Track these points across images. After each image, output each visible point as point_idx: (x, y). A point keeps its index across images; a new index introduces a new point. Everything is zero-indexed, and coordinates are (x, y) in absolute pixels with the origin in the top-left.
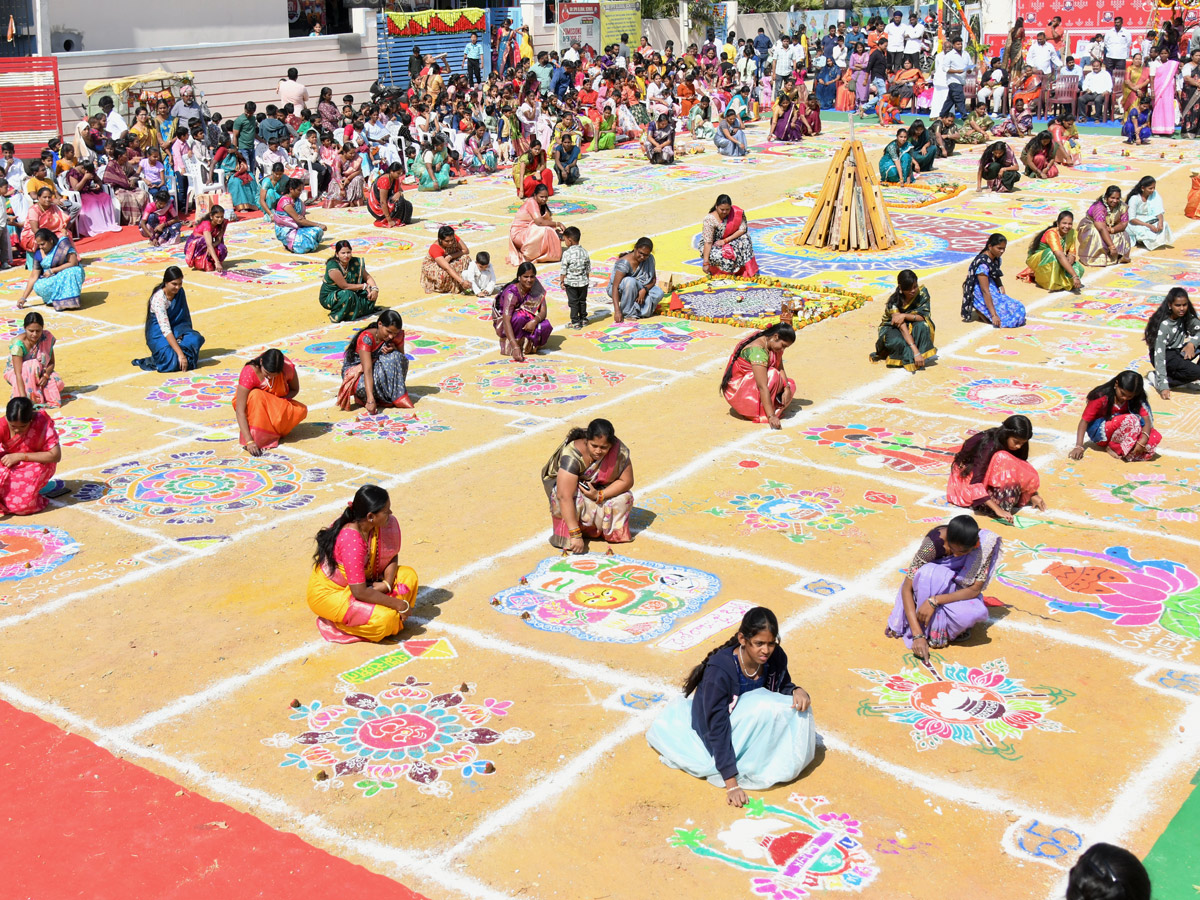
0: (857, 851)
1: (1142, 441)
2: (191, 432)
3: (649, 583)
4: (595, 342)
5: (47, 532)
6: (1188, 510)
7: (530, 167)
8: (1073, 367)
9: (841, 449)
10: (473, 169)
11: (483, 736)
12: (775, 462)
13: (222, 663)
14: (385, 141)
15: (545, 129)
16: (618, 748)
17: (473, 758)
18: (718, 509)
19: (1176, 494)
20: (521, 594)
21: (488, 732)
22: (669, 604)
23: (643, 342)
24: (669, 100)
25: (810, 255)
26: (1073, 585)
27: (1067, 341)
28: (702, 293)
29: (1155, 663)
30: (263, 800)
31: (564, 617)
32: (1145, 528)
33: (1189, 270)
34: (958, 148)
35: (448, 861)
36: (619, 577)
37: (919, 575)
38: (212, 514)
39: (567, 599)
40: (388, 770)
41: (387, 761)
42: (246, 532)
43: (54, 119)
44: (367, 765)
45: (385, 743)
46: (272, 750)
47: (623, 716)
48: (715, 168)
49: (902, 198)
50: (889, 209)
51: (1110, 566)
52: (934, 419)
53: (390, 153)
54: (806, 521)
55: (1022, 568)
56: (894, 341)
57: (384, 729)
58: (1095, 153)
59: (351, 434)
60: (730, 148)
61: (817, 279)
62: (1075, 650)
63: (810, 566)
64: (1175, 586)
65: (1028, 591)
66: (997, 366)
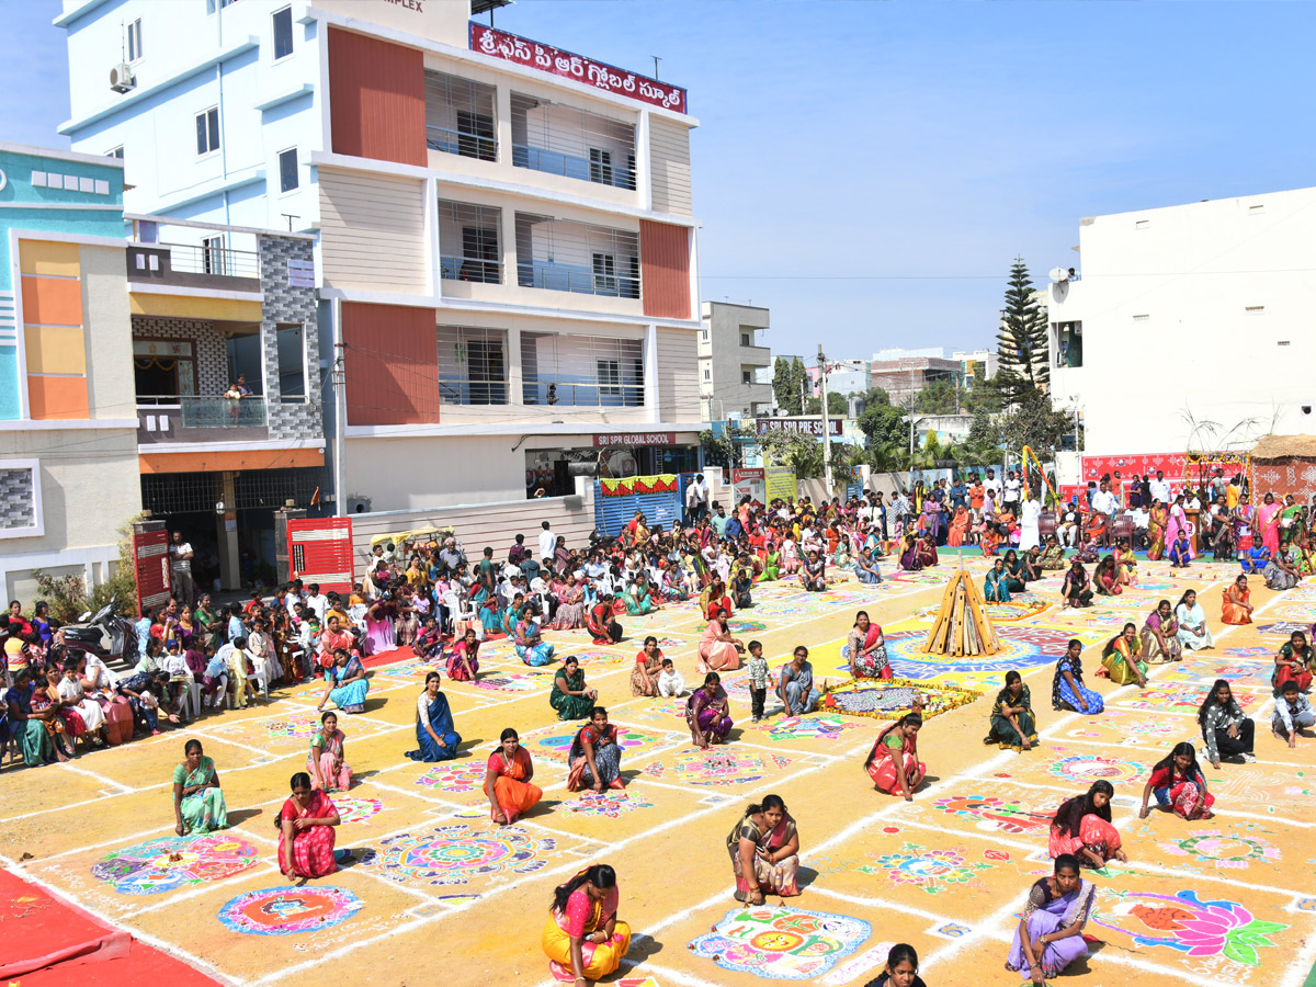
1: (1200, 802)
2: (450, 810)
3: (814, 929)
4: (767, 733)
5: (336, 890)
6: (1240, 859)
7: (713, 596)
8: (1142, 745)
9: (964, 816)
10: (669, 598)
12: (911, 828)
14: (601, 577)
15: (725, 566)
18: (868, 867)
19: (1230, 846)
20: (712, 940)
22: (831, 947)
23: (804, 733)
24: (820, 541)
25: (933, 660)
26: (1153, 924)
27: (1137, 724)
28: (850, 693)
31: (746, 959)
32: (1207, 875)
33: (1227, 665)
34: (1044, 573)
36: (790, 924)
37: (1032, 920)
38: (466, 877)
39: (749, 944)
42: (493, 891)
43: (348, 566)
48: (856, 593)
49: (1003, 614)
50: (993, 623)
51: (1181, 906)
52: (1036, 790)
53: (605, 587)
54: (938, 876)
55: (1112, 910)
56: (1005, 730)
59: (575, 810)
60: (868, 578)
61: (940, 679)
62: (1157, 977)
63: (944, 912)
64: (1234, 922)
65: (1118, 930)
66: (1083, 745)
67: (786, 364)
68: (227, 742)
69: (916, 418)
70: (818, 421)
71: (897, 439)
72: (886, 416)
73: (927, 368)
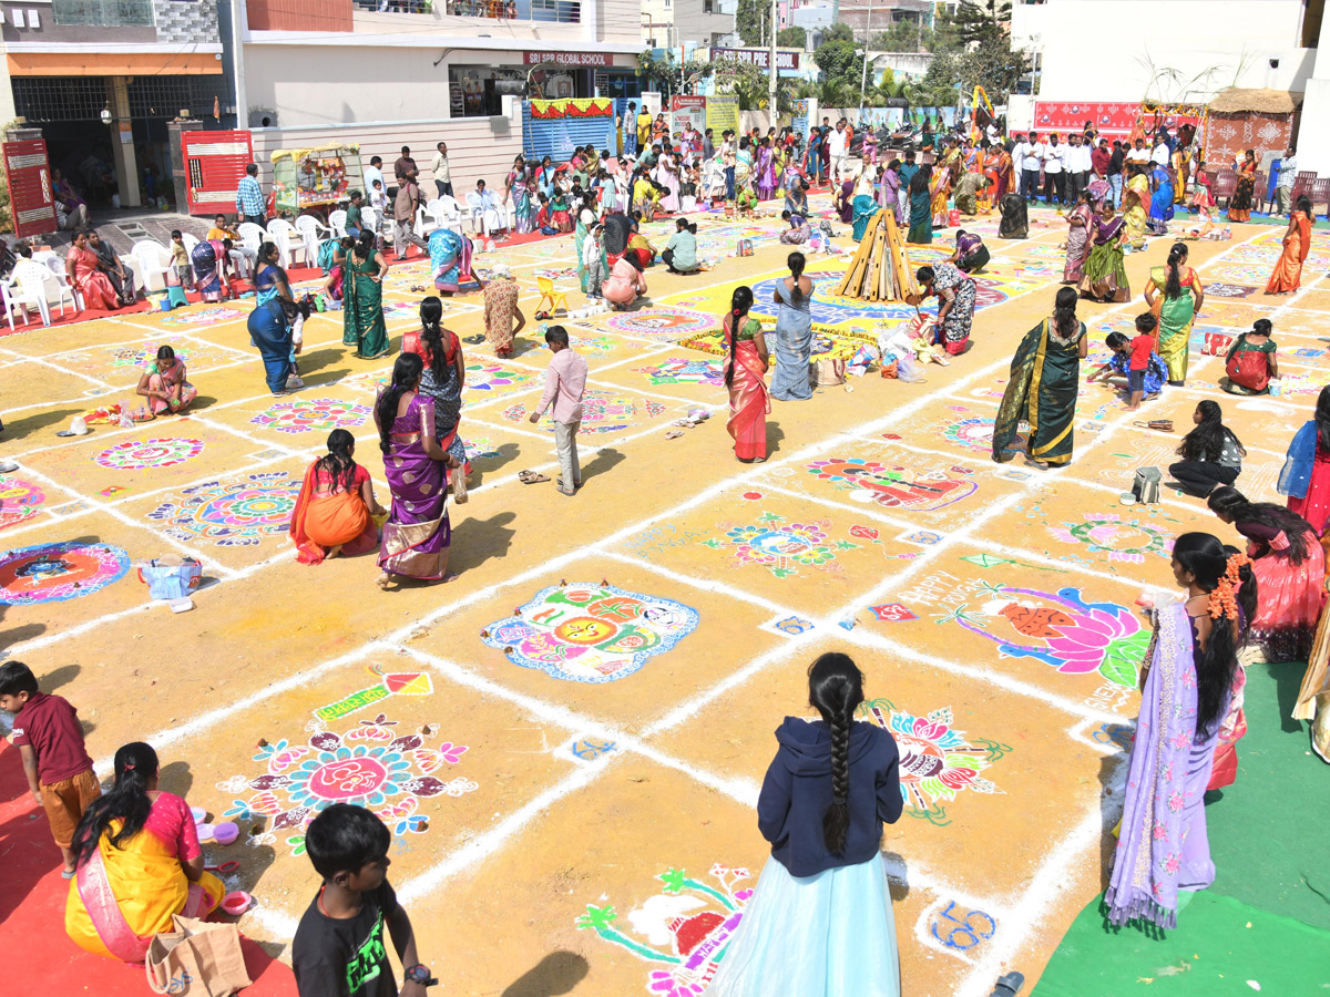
3: (634, 617)
5: (108, 551)
6: (1137, 551)
9: (838, 482)
18: (714, 541)
19: (1128, 535)
20: (512, 625)
22: (646, 640)
25: (845, 304)
26: (1025, 628)
31: (545, 652)
32: (1096, 569)
36: (607, 609)
38: (261, 535)
39: (553, 632)
51: (1062, 608)
52: (925, 455)
55: (980, 608)
61: (847, 324)
62: (1016, 698)
63: (787, 603)
64: (1118, 631)
65: (983, 634)
66: (987, 407)
69: (873, 55)
71: (850, 76)
72: (843, 51)
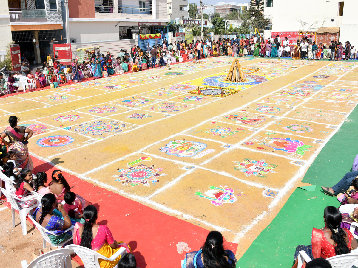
0: (233, 196)
2: (98, 118)
3: (192, 146)
5: (67, 137)
6: (302, 131)
8: (280, 104)
9: (233, 120)
11: (157, 175)
12: (219, 122)
13: (103, 162)
16: (184, 177)
17: (155, 179)
18: (207, 131)
19: (300, 128)
20: (166, 148)
21: (158, 174)
22: (196, 150)
23: (192, 100)
25: (227, 83)
26: (279, 145)
28: (205, 90)
29: (295, 160)
30: (111, 187)
31: (174, 152)
32: (294, 134)
33: (304, 85)
35: (149, 198)
36: (186, 144)
38: (102, 133)
39: (175, 149)
40: (137, 181)
41: (137, 180)
42: (109, 137)
43: (70, 57)
44: (133, 181)
45: (137, 176)
46: (113, 178)
47: (186, 171)
48: (208, 66)
49: (247, 72)
50: (244, 74)
51: (286, 141)
52: (252, 114)
54: (225, 134)
55: (268, 142)
57: (137, 174)
58: (286, 63)
59: (131, 118)
61: (229, 87)
62: (278, 157)
63: (226, 142)
64: (299, 145)
65: (270, 146)
66: (265, 104)
67: (192, 5)
68: (38, 102)
69: (227, 21)
70: (200, 21)
71: (222, 26)
72: (219, 20)
73: (231, 8)
